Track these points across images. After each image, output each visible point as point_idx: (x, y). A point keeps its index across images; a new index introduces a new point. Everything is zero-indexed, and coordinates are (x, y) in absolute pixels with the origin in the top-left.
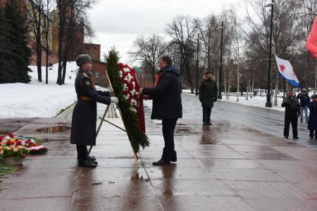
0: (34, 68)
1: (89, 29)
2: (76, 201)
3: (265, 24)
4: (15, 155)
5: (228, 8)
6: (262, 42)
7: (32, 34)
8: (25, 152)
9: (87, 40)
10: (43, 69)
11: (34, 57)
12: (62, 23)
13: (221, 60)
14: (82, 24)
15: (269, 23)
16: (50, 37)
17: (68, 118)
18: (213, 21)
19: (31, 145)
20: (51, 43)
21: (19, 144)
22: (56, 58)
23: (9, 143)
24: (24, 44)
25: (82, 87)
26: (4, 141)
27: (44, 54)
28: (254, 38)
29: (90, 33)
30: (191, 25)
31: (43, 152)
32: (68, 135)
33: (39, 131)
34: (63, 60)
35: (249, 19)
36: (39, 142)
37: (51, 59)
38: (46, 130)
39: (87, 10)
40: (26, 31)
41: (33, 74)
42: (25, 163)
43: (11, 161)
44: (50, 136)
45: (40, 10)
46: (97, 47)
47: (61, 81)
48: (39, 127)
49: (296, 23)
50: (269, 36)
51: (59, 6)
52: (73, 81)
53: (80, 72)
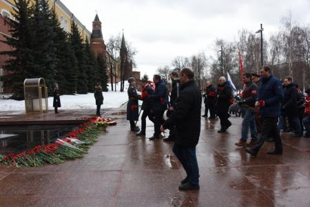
0: (109, 84)
1: (134, 64)
2: (131, 147)
3: (219, 59)
4: (103, 125)
5: (201, 52)
6: (218, 68)
7: (109, 69)
8: (107, 124)
9: (134, 70)
10: (114, 84)
11: (110, 79)
12: (122, 62)
13: (199, 77)
14: (131, 62)
15: (220, 59)
16: (117, 69)
17: (125, 108)
18: (194, 58)
19: (109, 121)
20: (117, 72)
21: (104, 120)
22: (119, 79)
23: (100, 120)
24: (105, 73)
25: (131, 93)
26: (98, 119)
27: (114, 78)
28: (214, 66)
29: (135, 67)
30: (184, 60)
31: (114, 124)
32: (125, 116)
33: (113, 114)
34: (123, 80)
35: (211, 57)
36: (113, 120)
37: (117, 80)
38: (116, 114)
39: (134, 56)
40: (106, 68)
41: (109, 87)
42: (107, 129)
43: (101, 128)
44: (117, 116)
45: (112, 58)
46: (138, 73)
47: (122, 90)
48: (113, 112)
49: (233, 59)
50: (221, 65)
51: (121, 55)
52: (127, 90)
53: (130, 85)
